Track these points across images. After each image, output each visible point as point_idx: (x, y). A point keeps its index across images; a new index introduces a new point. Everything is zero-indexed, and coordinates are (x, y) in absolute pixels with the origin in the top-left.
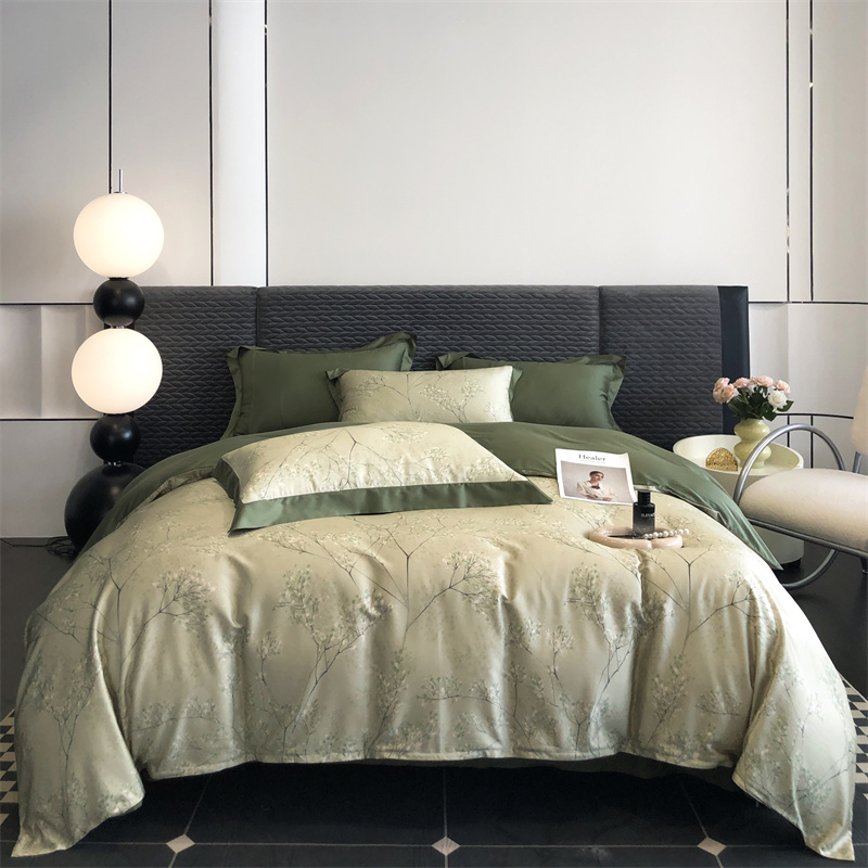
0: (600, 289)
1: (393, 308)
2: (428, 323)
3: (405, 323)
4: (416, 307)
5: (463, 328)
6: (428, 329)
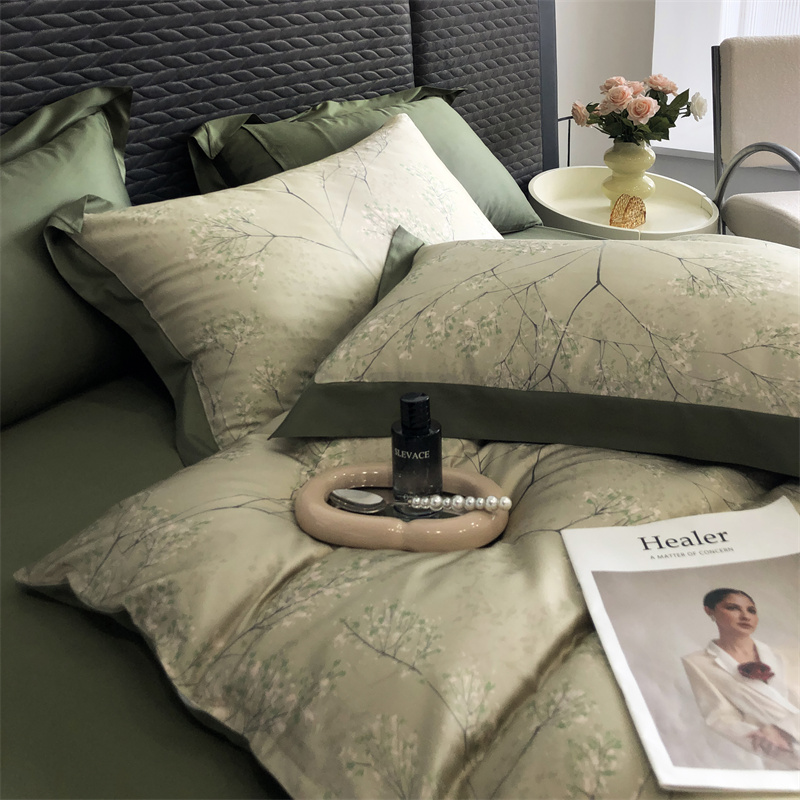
1: (52, 23)
2: (140, 55)
3: (88, 63)
4: (108, 17)
5: (213, 57)
6: (143, 68)
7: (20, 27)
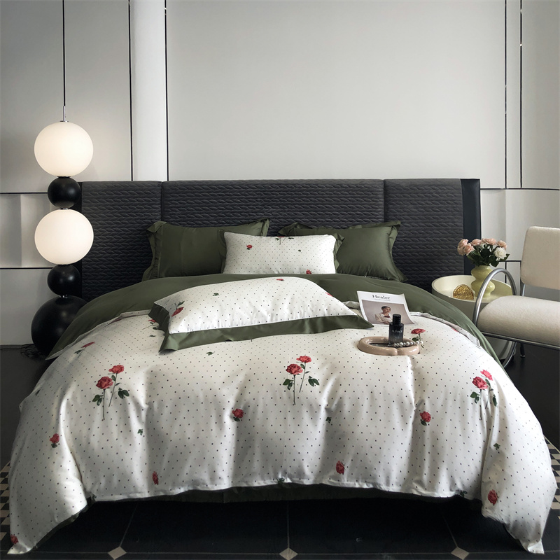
0: (385, 181)
1: (250, 195)
2: (273, 205)
3: (258, 205)
4: (265, 194)
5: (296, 207)
6: (273, 208)
7: (243, 195)
